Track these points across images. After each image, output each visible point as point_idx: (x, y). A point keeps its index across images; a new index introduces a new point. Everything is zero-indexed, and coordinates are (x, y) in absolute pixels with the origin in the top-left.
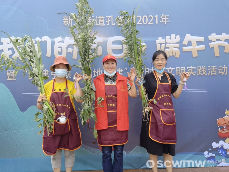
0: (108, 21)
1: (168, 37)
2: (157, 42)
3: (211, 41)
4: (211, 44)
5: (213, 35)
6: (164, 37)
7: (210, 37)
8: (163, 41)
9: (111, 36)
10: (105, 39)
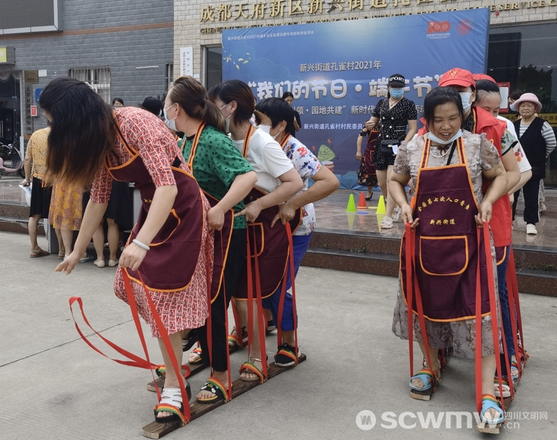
0: (332, 67)
1: (379, 80)
2: (371, 83)
3: (415, 83)
4: (415, 86)
5: (418, 77)
6: (376, 80)
7: (415, 80)
8: (376, 83)
9: (335, 79)
10: (330, 81)
